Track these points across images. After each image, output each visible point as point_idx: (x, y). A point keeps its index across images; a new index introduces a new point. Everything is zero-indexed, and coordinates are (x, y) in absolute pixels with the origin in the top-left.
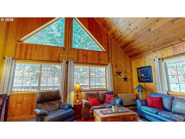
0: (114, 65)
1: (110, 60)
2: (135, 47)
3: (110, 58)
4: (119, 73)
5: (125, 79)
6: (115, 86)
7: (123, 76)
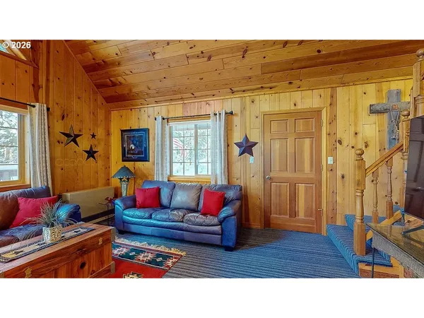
0: (57, 112)
1: (42, 93)
2: (120, 79)
3: (39, 87)
4: (73, 138)
5: (91, 153)
6: (58, 171)
7: (85, 144)
